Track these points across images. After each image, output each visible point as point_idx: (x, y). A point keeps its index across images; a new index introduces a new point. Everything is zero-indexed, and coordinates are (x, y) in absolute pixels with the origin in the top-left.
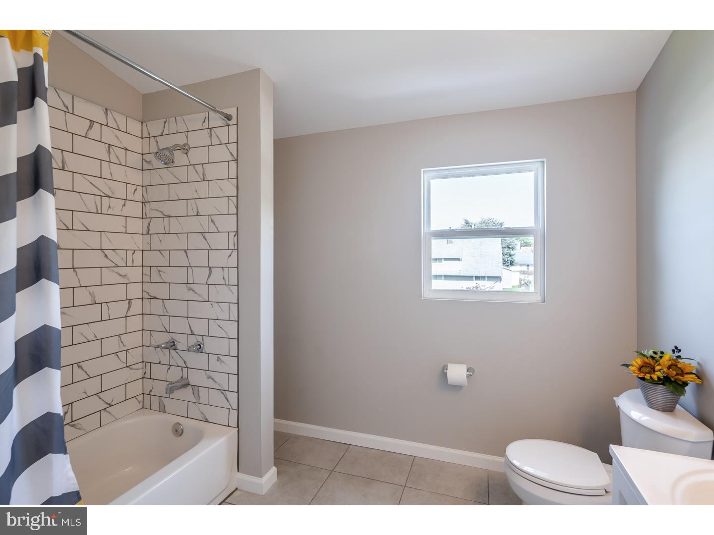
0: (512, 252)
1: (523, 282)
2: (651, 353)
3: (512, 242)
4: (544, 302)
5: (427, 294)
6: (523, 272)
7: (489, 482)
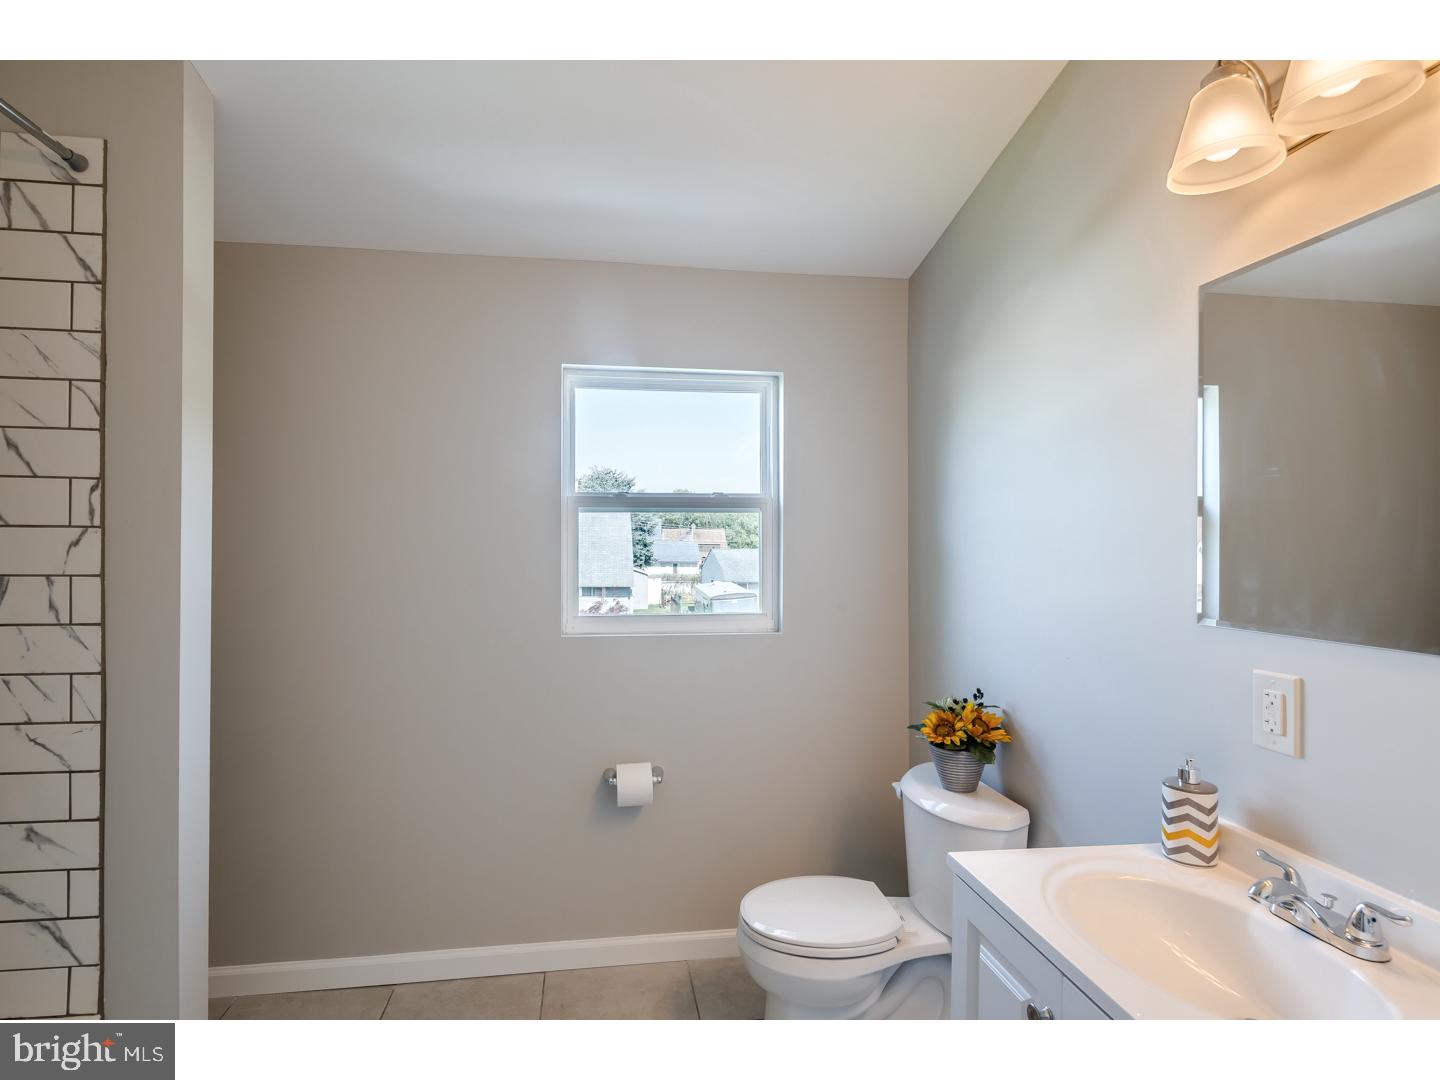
0: (649, 539)
1: (668, 597)
2: (949, 702)
3: (648, 519)
4: (778, 631)
5: (571, 627)
6: (667, 578)
7: (695, 983)
